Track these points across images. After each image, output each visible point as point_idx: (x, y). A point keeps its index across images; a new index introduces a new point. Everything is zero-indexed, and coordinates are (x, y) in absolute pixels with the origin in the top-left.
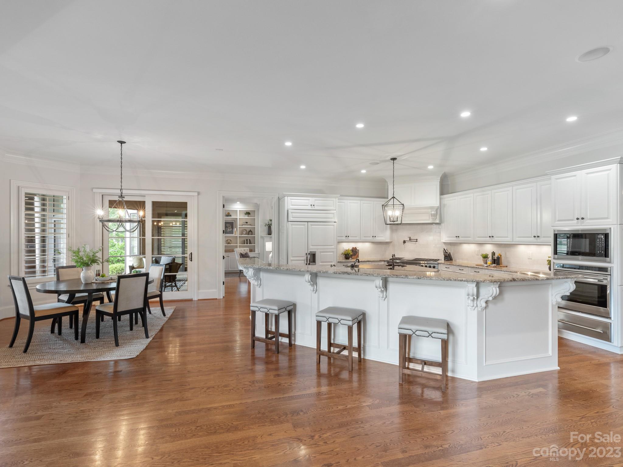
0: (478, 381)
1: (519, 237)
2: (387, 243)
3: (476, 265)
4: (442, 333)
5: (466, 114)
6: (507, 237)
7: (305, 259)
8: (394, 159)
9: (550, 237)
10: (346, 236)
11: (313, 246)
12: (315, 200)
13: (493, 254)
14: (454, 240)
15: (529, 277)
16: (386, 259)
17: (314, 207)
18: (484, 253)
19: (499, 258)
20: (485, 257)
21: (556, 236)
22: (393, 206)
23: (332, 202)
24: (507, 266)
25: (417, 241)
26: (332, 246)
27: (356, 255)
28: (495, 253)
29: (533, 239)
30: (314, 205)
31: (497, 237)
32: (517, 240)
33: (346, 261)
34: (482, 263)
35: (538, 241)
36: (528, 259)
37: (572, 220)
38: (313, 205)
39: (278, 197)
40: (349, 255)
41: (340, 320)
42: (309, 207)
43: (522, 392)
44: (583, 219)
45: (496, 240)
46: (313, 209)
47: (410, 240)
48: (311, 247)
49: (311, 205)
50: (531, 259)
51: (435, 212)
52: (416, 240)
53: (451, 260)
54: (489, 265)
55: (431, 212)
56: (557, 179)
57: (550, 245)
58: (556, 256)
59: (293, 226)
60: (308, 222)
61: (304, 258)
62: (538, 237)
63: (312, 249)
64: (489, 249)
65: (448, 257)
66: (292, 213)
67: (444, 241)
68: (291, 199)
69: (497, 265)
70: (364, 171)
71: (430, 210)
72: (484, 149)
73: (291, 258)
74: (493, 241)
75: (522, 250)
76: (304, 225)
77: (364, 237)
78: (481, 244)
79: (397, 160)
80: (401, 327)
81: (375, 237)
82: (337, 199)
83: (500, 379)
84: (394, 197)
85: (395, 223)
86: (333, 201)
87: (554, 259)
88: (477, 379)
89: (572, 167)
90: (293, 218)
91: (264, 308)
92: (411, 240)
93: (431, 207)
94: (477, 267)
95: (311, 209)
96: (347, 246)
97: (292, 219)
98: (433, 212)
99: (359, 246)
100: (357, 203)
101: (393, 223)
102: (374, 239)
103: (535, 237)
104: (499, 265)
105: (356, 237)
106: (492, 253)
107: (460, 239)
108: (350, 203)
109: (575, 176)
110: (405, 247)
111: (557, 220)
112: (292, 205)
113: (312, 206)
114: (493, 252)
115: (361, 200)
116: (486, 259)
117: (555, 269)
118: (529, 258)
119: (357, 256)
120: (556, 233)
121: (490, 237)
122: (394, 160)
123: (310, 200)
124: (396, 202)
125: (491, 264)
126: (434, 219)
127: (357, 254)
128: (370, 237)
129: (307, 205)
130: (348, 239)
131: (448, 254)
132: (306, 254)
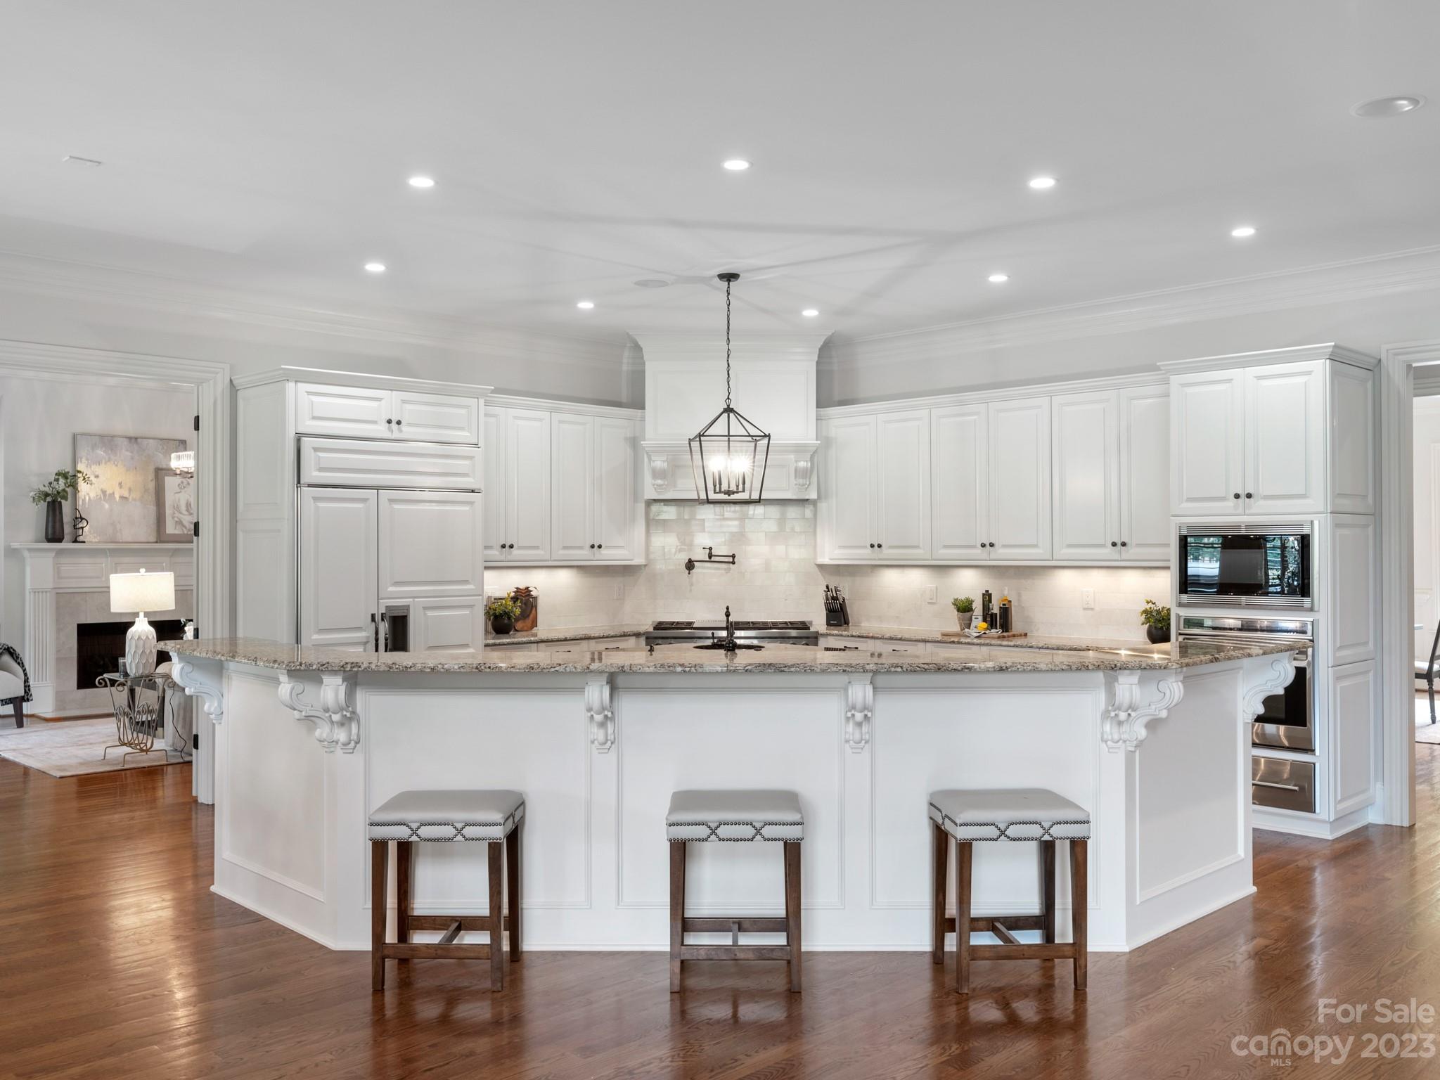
0: (1128, 951)
1: (1069, 546)
2: (627, 571)
3: (944, 635)
4: (1076, 822)
5: (1042, 183)
6: (1036, 546)
7: (368, 637)
8: (730, 277)
9: (1167, 545)
10: (503, 546)
11: (397, 584)
12: (404, 402)
13: (987, 597)
14: (863, 555)
15: (1123, 659)
16: (642, 629)
17: (400, 431)
18: (962, 597)
19: (1005, 611)
20: (964, 608)
21: (1183, 542)
22: (727, 438)
23: (463, 411)
24: (1026, 635)
25: (733, 563)
26: (466, 582)
27: (528, 616)
28: (991, 594)
29: (1108, 552)
30: (399, 423)
31: (1005, 546)
32: (1064, 553)
33: (498, 641)
34: (955, 627)
35: (1124, 556)
36: (1085, 609)
37: (1223, 499)
38: (394, 420)
39: (231, 380)
40: (509, 618)
41: (758, 825)
42: (381, 430)
43: (1234, 955)
44: (1249, 496)
45: (1002, 555)
46: (396, 435)
47: (710, 557)
48: (391, 589)
49: (389, 422)
50: (1092, 609)
51: (809, 464)
52: (731, 559)
53: (845, 624)
54: (985, 633)
55: (796, 461)
56: (1184, 385)
57: (1168, 568)
58: (1184, 597)
59: (321, 505)
60: (378, 488)
61: (364, 634)
62: (1124, 544)
63: (395, 596)
64: (969, 584)
65: (837, 613)
66: (316, 449)
67: (825, 560)
68: (309, 393)
69: (1003, 632)
70: (586, 305)
71: (792, 457)
72: (998, 278)
73: (315, 637)
74: (992, 557)
75: (1066, 581)
76: (364, 500)
77: (565, 548)
78: (942, 568)
79: (740, 278)
80: (965, 821)
81: (600, 547)
82: (482, 401)
83: (1166, 935)
84: (729, 410)
85: (732, 497)
86: (467, 407)
87: (1180, 605)
88: (1125, 943)
89: (1227, 356)
90: (321, 469)
91: (439, 824)
92: (713, 559)
93: (797, 446)
94: (946, 638)
95: (387, 435)
96: (500, 585)
97: (316, 473)
98: (802, 464)
99: (540, 582)
100: (540, 420)
101: (726, 497)
102: (597, 557)
103: (1114, 544)
104: (1007, 631)
105: (537, 548)
106: (984, 594)
107: (886, 551)
108: (515, 418)
109: (1229, 381)
110: (692, 585)
111: (1185, 498)
112: (314, 418)
113: (394, 425)
114: (987, 591)
115: (552, 411)
116: (968, 614)
117: (1180, 634)
118: (1086, 607)
119: (533, 622)
120: (1184, 533)
121: (983, 545)
122: (729, 281)
123: (383, 401)
124: (736, 429)
125: (987, 629)
126: (803, 485)
127: (534, 611)
128: (581, 548)
129: (374, 419)
130: (509, 558)
131: (840, 604)
132: (373, 616)
